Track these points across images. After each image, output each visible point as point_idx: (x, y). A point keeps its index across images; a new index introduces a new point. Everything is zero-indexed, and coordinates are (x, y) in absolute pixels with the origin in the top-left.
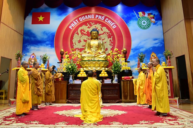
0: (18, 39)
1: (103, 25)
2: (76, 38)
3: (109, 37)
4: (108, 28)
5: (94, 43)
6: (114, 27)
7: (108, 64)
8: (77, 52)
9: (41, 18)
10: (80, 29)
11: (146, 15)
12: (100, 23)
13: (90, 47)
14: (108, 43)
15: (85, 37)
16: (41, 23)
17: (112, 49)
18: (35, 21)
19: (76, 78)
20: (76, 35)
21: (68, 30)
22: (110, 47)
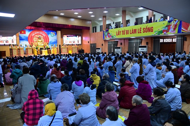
1: (42, 35)
2: (34, 39)
4: (43, 36)
5: (40, 40)
6: (45, 36)
10: (35, 36)
12: (41, 34)
15: (37, 39)
16: (23, 33)
18: (21, 33)
20: (34, 38)
21: (32, 36)
22: (44, 41)
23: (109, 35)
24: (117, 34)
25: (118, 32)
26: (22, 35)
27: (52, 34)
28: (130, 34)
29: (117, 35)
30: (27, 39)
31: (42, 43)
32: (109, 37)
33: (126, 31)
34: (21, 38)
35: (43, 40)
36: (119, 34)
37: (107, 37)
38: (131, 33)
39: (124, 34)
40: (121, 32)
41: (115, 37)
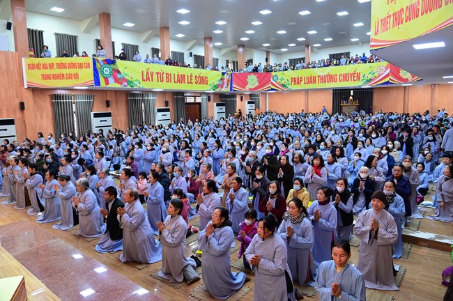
23: (119, 76)
24: (145, 78)
25: (147, 73)
28: (175, 82)
29: (143, 80)
32: (117, 80)
33: (165, 75)
36: (148, 79)
37: (111, 80)
38: (176, 80)
39: (162, 81)
40: (155, 76)
41: (138, 84)
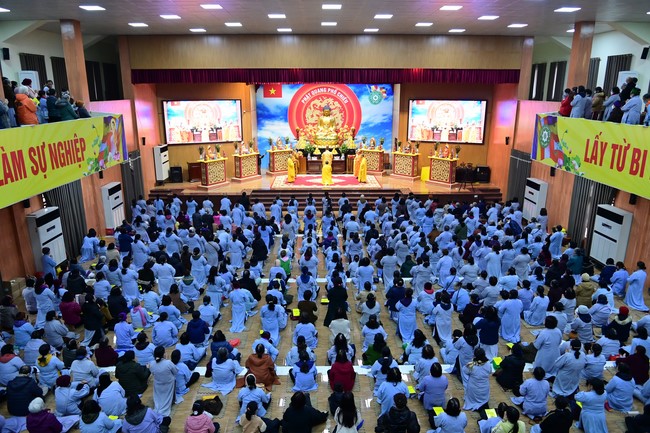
0: (253, 114)
1: (336, 99)
2: (308, 114)
3: (341, 112)
4: (340, 103)
5: (326, 120)
6: (346, 102)
7: (340, 141)
8: (311, 127)
9: (273, 91)
10: (312, 103)
11: (378, 90)
12: (332, 97)
13: (322, 123)
14: (340, 118)
15: (318, 112)
16: (273, 96)
17: (343, 126)
18: (267, 94)
19: (312, 155)
20: (308, 110)
21: (301, 104)
22: (341, 123)
23: (556, 146)
25: (596, 143)
26: (271, 103)
27: (376, 91)
29: (586, 160)
30: (285, 115)
31: (332, 129)
32: (553, 154)
34: (268, 111)
35: (338, 116)
36: (594, 158)
37: (547, 152)
39: (619, 169)
40: (609, 152)
41: (577, 167)
